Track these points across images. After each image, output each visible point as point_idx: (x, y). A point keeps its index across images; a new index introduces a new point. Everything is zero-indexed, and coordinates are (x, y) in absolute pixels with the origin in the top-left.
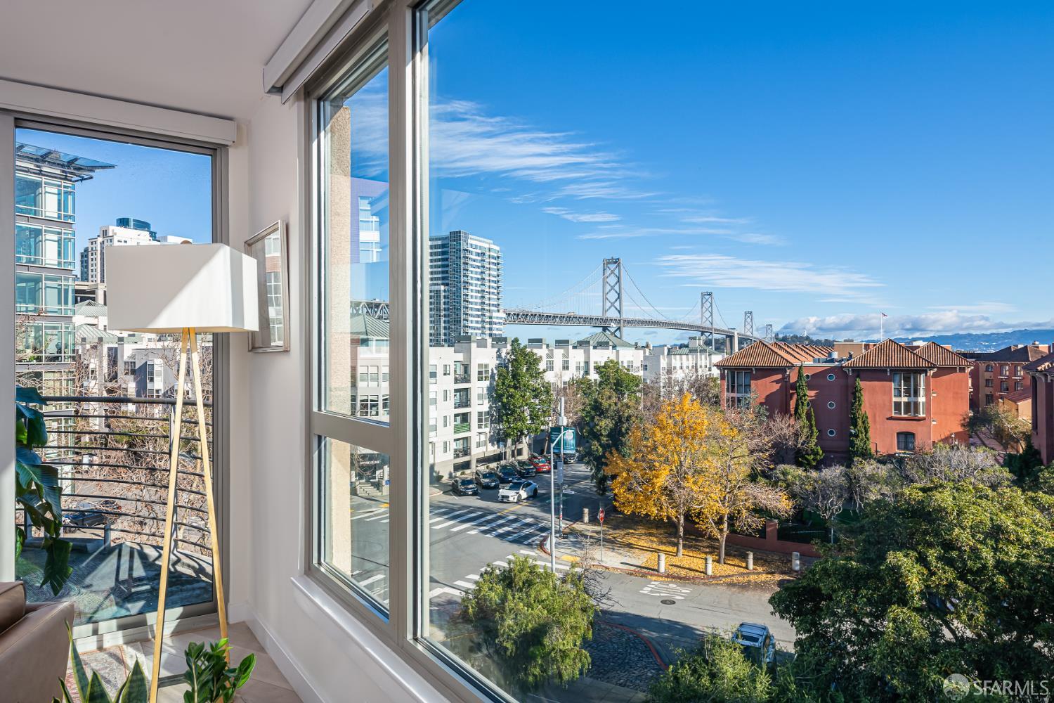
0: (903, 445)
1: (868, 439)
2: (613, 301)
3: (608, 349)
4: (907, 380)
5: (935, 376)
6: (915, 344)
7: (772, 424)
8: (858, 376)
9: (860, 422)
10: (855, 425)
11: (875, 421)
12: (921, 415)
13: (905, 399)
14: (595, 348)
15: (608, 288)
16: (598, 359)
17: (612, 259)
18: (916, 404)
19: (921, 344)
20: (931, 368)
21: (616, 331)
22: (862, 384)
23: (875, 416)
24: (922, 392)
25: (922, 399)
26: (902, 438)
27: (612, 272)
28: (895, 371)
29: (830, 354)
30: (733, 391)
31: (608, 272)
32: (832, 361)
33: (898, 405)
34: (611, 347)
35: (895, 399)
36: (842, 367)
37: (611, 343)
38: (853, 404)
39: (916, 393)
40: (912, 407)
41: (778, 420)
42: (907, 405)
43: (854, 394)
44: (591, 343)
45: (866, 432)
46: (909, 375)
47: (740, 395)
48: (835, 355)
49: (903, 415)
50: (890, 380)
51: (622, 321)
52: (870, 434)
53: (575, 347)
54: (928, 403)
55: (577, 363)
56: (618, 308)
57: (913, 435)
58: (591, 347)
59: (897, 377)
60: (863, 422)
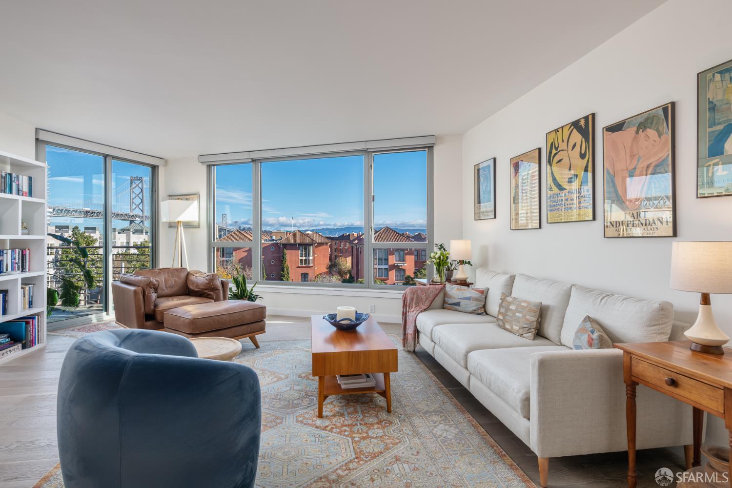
0: (303, 279)
1: (289, 277)
2: (137, 203)
3: (143, 234)
4: (305, 249)
5: (316, 247)
6: (307, 232)
7: (244, 273)
8: (285, 247)
9: (285, 269)
10: (283, 271)
11: (292, 269)
12: (311, 265)
13: (304, 258)
14: (133, 233)
15: (134, 195)
16: (136, 241)
17: (137, 177)
18: (309, 260)
19: (310, 233)
20: (315, 243)
21: (139, 223)
22: (286, 251)
23: (292, 266)
24: (311, 254)
25: (311, 258)
26: (303, 275)
27: (137, 185)
28: (300, 245)
29: (271, 237)
30: (223, 256)
31: (134, 185)
32: (273, 240)
33: (301, 260)
34: (144, 233)
35: (300, 258)
36: (278, 243)
37: (144, 231)
38: (282, 261)
39: (309, 256)
40: (307, 261)
41: (247, 271)
42: (305, 260)
43: (283, 256)
44: (131, 230)
45: (288, 274)
46: (305, 246)
47: (227, 259)
48: (274, 238)
49: (304, 265)
50: (298, 249)
51: (144, 217)
52: (290, 275)
53: (119, 233)
54: (314, 259)
55: (121, 243)
56: (141, 208)
57: (307, 274)
58: (131, 233)
59: (301, 248)
60: (287, 270)
